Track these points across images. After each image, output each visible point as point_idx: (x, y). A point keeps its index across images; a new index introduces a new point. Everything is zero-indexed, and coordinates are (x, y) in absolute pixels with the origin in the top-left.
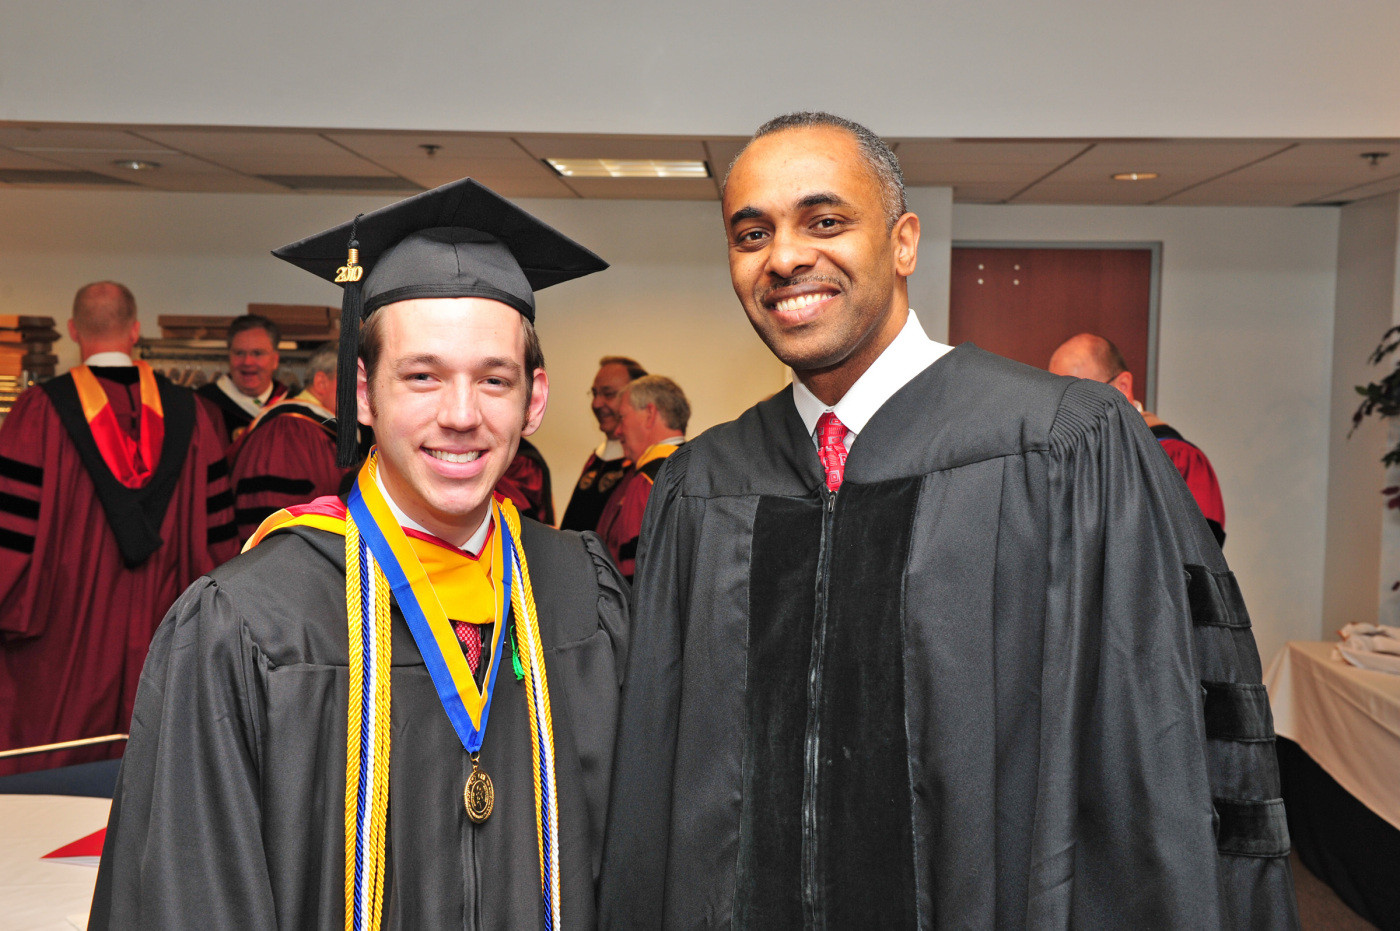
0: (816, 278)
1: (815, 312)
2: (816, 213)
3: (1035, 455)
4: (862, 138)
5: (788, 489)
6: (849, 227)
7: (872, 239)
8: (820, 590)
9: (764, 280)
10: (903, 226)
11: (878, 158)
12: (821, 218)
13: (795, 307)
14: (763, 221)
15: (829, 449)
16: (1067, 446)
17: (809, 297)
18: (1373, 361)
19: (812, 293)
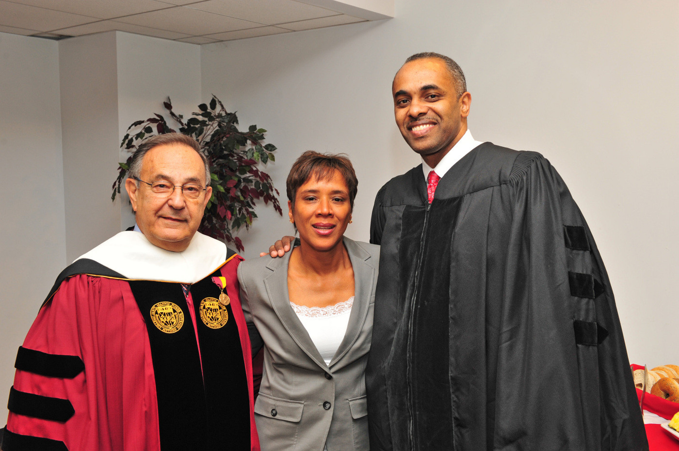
0: (427, 118)
1: (427, 131)
2: (428, 93)
3: (504, 185)
4: (448, 62)
5: (415, 202)
6: (441, 98)
7: (450, 103)
8: (422, 241)
9: (407, 119)
10: (464, 97)
11: (454, 70)
12: (430, 95)
13: (419, 129)
14: (407, 96)
15: (432, 185)
16: (516, 180)
17: (425, 126)
19: (426, 124)
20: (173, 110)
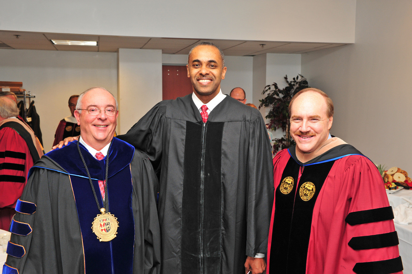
0: (209, 77)
1: (207, 83)
2: (211, 64)
3: (247, 122)
5: (193, 120)
6: (216, 68)
10: (224, 69)
13: (204, 82)
14: (199, 63)
16: (253, 121)
17: (207, 80)
18: (262, 94)
20: (288, 80)
